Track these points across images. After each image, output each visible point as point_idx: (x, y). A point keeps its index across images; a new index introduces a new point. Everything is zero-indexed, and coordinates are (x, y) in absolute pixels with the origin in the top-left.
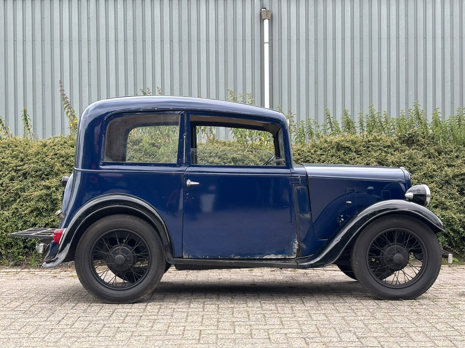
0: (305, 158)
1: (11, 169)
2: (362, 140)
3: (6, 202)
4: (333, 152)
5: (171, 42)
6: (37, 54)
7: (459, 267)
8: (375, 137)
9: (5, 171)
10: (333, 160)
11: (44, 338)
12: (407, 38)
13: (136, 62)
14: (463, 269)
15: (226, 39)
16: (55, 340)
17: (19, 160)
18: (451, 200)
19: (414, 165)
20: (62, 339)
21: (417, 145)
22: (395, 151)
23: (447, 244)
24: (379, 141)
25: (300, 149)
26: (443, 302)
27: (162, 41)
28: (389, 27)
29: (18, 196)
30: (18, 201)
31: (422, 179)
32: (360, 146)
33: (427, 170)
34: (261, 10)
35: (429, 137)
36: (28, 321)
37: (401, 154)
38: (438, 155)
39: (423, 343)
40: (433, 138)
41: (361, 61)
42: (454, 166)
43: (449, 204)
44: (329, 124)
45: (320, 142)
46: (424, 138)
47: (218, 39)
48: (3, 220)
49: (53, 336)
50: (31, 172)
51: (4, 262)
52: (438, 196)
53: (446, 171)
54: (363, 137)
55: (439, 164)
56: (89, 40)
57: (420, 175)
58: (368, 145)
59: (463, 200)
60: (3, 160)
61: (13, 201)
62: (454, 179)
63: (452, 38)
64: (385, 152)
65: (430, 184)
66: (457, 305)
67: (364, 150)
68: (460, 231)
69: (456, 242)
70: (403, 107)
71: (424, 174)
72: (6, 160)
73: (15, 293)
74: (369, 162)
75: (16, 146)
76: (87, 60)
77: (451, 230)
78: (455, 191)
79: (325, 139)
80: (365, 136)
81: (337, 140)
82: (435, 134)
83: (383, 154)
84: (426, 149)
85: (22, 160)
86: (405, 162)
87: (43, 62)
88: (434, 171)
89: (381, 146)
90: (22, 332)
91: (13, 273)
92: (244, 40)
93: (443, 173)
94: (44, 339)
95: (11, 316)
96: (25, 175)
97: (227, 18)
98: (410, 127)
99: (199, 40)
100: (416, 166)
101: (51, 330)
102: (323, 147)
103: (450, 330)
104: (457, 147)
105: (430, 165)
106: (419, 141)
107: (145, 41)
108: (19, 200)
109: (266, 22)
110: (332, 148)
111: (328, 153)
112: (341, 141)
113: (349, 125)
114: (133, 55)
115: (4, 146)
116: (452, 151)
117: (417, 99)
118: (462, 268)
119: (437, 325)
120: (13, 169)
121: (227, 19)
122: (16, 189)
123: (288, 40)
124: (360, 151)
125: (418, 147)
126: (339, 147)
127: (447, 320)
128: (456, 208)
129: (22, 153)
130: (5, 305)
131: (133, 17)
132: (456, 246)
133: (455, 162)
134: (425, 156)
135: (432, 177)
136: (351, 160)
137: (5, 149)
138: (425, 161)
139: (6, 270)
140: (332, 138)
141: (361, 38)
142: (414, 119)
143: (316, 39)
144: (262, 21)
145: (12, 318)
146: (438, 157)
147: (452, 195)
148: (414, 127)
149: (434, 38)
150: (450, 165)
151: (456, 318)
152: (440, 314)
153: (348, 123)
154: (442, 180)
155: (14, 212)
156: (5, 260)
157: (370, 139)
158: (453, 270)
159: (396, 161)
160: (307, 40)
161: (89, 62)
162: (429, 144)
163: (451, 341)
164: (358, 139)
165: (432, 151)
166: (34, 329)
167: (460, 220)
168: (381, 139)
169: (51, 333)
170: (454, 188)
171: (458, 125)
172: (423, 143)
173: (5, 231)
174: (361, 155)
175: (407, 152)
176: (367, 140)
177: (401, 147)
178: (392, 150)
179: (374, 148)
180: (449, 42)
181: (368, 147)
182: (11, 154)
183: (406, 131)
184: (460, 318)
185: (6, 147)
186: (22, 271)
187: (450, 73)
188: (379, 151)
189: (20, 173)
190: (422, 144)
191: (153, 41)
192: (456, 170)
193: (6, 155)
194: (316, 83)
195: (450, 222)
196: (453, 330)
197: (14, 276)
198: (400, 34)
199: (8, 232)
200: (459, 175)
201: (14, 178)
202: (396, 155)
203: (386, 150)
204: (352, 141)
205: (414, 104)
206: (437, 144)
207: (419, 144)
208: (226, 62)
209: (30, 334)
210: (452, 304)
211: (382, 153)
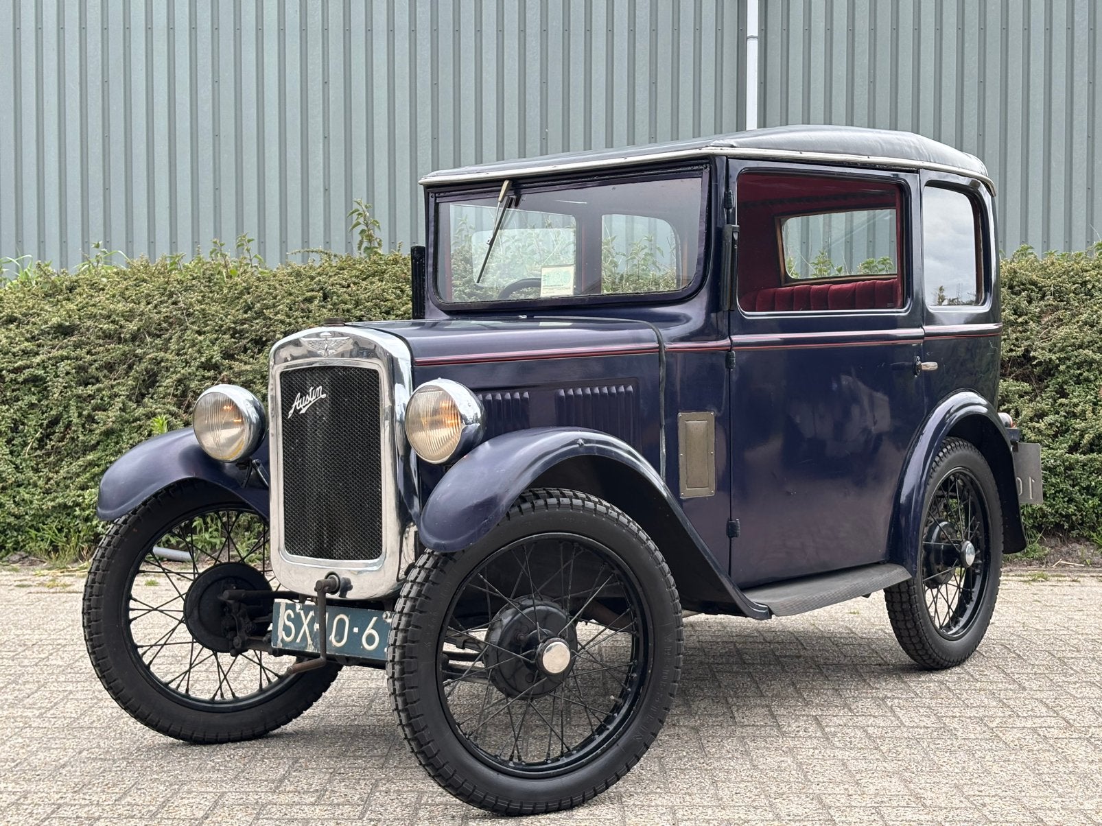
5: (522, 33)
6: (200, 63)
15: (654, 28)
27: (500, 31)
41: (982, 82)
47: (635, 28)
56: (325, 30)
76: (321, 78)
87: (216, 82)
92: (697, 30)
99: (588, 30)
107: (459, 31)
114: (429, 65)
123: (804, 30)
141: (982, 29)
143: (873, 30)
160: (851, 30)
161: (325, 83)
191: (478, 31)
208: (653, 83)
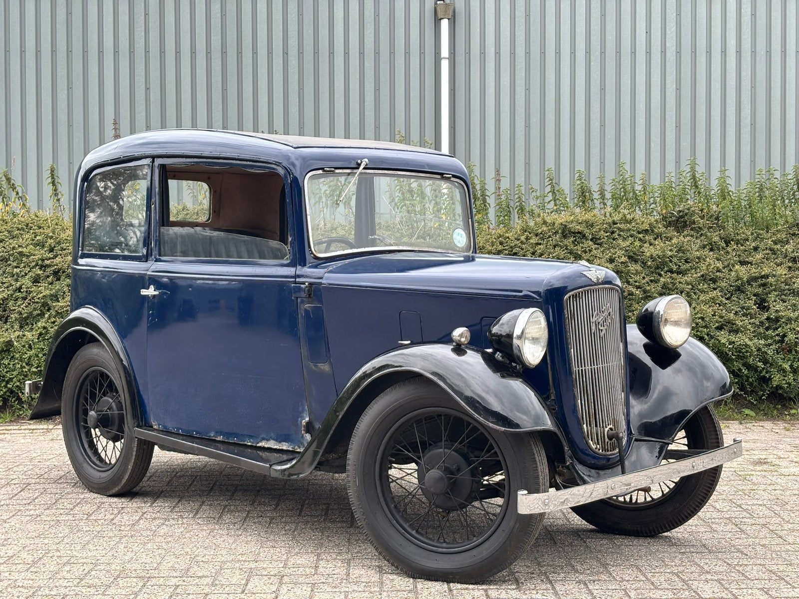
0: (510, 249)
1: (34, 264)
2: (604, 220)
3: (27, 318)
4: (556, 240)
5: (285, 55)
6: (59, 75)
7: (756, 424)
8: (624, 216)
9: (25, 267)
10: (557, 253)
11: (113, 519)
12: (679, 53)
13: (226, 90)
14: (762, 426)
15: (377, 51)
16: (131, 522)
17: (46, 249)
18: (744, 318)
19: (686, 261)
20: (141, 522)
21: (692, 229)
22: (655, 239)
23: (738, 388)
24: (630, 222)
25: (503, 235)
26: (727, 473)
27: (270, 53)
28: (648, 32)
29: (46, 308)
30: (46, 316)
31: (699, 284)
32: (600, 230)
33: (707, 269)
34: (436, 4)
35: (712, 216)
36: (82, 497)
37: (665, 243)
38: (724, 245)
39: (694, 528)
40: (717, 219)
41: (603, 89)
42: (750, 263)
43: (741, 323)
44: (551, 194)
45: (536, 224)
46: (702, 217)
47: (364, 51)
48: (24, 346)
49: (126, 518)
50: (68, 269)
51: (25, 414)
52: (724, 311)
53: (736, 271)
54: (605, 216)
55: (726, 260)
56: (147, 52)
57: (696, 278)
58: (612, 230)
59: (764, 318)
60: (20, 249)
61: (38, 315)
62: (749, 284)
63: (754, 52)
64: (640, 240)
65: (711, 291)
66: (748, 477)
67: (607, 237)
68: (758, 367)
69: (751, 384)
70: (671, 167)
71: (702, 276)
72: (24, 250)
73: (52, 459)
74: (614, 256)
75: (40, 228)
76: (144, 86)
77: (744, 365)
78: (750, 303)
79: (543, 219)
80: (608, 215)
81: (563, 220)
82: (720, 212)
83: (636, 244)
84: (706, 236)
85: (51, 250)
86: (671, 257)
87: (70, 88)
88: (719, 271)
89: (634, 231)
90: (76, 511)
91: (42, 431)
92: (407, 53)
93: (733, 274)
94: (114, 522)
95: (54, 491)
96: (57, 274)
97: (378, 16)
98: (681, 200)
99: (331, 53)
100: (690, 262)
101: (122, 509)
102: (540, 231)
103: (735, 509)
104: (756, 232)
105: (711, 261)
106: (694, 223)
107: (241, 53)
108: (49, 313)
109: (445, 24)
110: (555, 233)
111: (548, 241)
112: (569, 222)
113: (584, 196)
114: (221, 77)
115: (20, 226)
116: (748, 240)
117: (695, 155)
118: (760, 426)
119: (716, 503)
120: (37, 265)
121: (379, 18)
122: (44, 296)
123: (481, 53)
124: (599, 239)
125: (692, 232)
126: (566, 232)
127: (731, 497)
128: (752, 330)
129: (51, 237)
130: (42, 475)
131: (222, 13)
132: (752, 391)
133: (752, 257)
134: (704, 247)
135: (714, 281)
136: (585, 252)
137: (21, 232)
138: (705, 255)
139: (29, 427)
140: (555, 217)
141: (603, 53)
142: (687, 187)
143: (528, 53)
144: (437, 21)
145: (57, 493)
146: (725, 249)
147: (746, 310)
148: (688, 199)
149: (724, 52)
150: (744, 262)
151: (745, 494)
152: (722, 488)
153: (582, 193)
154: (731, 286)
155: (41, 334)
156: (27, 410)
157: (615, 219)
158: (747, 428)
159: (657, 255)
160: (513, 53)
161: (147, 89)
162: (711, 227)
163: (736, 525)
164: (597, 219)
165: (716, 239)
166: (95, 507)
167: (759, 350)
168: (633, 219)
169: (122, 513)
170: (749, 299)
171: (758, 197)
172: (701, 226)
173: (27, 364)
174: (600, 244)
175: (675, 241)
176: (610, 221)
177: (666, 233)
178: (651, 238)
179: (622, 233)
180: (749, 59)
181: (613, 233)
182: (33, 240)
183: (674, 207)
184: (752, 494)
185: (23, 229)
186: (56, 429)
187: (750, 111)
188: (630, 238)
189: (49, 271)
190: (700, 228)
191: (255, 53)
192: (754, 270)
193: (24, 241)
194: (528, 126)
195: (743, 353)
196: (741, 509)
197: (43, 435)
198: (667, 45)
199: (32, 365)
200: (758, 278)
201: (40, 278)
202: (658, 245)
203: (642, 238)
204: (587, 222)
205: (689, 162)
206: (724, 228)
207: (694, 228)
208: (377, 89)
209: (89, 515)
210: (740, 476)
211: (634, 241)
